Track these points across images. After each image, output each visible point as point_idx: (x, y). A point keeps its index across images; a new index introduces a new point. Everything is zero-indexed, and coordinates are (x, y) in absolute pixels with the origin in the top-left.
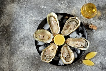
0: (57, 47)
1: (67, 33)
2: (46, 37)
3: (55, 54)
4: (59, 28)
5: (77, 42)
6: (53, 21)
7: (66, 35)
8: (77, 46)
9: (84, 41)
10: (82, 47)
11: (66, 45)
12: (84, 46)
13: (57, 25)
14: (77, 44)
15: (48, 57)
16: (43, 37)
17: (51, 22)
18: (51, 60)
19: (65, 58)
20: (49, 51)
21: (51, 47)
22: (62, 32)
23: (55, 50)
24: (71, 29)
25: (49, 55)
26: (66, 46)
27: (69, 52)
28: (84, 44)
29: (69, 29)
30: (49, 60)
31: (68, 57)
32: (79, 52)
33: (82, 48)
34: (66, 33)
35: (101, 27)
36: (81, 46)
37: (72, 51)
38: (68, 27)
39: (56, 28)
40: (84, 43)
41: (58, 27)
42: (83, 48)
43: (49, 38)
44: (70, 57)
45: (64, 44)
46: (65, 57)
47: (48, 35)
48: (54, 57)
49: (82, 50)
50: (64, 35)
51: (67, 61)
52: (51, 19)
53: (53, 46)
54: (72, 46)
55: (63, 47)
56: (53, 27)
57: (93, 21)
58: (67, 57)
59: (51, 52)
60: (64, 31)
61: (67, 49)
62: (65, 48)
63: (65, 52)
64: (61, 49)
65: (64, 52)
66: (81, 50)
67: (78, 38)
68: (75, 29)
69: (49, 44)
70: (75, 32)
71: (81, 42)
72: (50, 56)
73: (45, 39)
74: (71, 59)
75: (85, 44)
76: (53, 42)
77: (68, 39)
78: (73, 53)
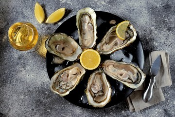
0: (84, 72)
1: (107, 49)
2: (68, 51)
3: (77, 84)
4: (96, 38)
5: (123, 71)
6: (86, 24)
7: (105, 53)
8: (121, 77)
9: (136, 71)
10: (130, 81)
11: (100, 71)
12: (134, 81)
13: (94, 31)
14: (121, 75)
15: (64, 87)
16: (63, 49)
17: (83, 24)
18: (68, 93)
19: (93, 95)
20: (68, 77)
21: (72, 71)
22: (98, 47)
23: (79, 77)
24: (116, 44)
25: (65, 83)
26: (100, 74)
27: (103, 85)
28: (134, 77)
29: (113, 43)
30: (64, 91)
31: (101, 94)
32: (121, 88)
33: (129, 83)
34: (105, 50)
36: (129, 78)
37: (109, 86)
38: (112, 38)
39: (90, 36)
40: (135, 75)
41: (94, 36)
42: (130, 84)
43: (74, 52)
44: (103, 95)
45: (97, 69)
46: (95, 94)
47: (72, 46)
48: (74, 88)
49: (129, 86)
50: (101, 53)
51: (95, 101)
52: (84, 18)
53: (76, 67)
54: (111, 76)
55: (94, 74)
56: (84, 34)
58: (97, 93)
59: (71, 78)
60: (102, 46)
61: (102, 80)
62: (99, 76)
63: (96, 83)
64: (90, 76)
65: (93, 84)
66: (125, 86)
67: (125, 63)
68: (124, 46)
69: (71, 63)
71: (129, 72)
72: (68, 85)
73: (66, 53)
74: (105, 100)
75: (136, 77)
76: (78, 61)
77: (107, 62)
78: (110, 89)
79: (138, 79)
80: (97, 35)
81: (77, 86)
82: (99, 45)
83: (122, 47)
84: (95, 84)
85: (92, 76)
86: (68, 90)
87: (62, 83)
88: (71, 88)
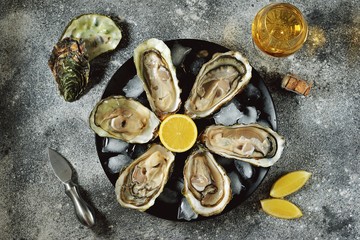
0: (171, 158)
1: (205, 107)
2: (134, 125)
3: (164, 183)
4: (179, 91)
5: (242, 140)
6: (155, 70)
7: (203, 115)
8: (241, 152)
9: (265, 135)
10: (259, 155)
11: (201, 150)
12: (265, 154)
13: (172, 80)
14: (240, 147)
15: (143, 194)
16: (124, 123)
17: (149, 71)
18: (152, 203)
19: (198, 194)
20: (144, 172)
21: (150, 159)
22: (187, 106)
23: (166, 169)
24: (218, 94)
25: (143, 185)
26: (202, 155)
27: (211, 173)
28: (263, 146)
29: (212, 93)
30: (144, 201)
31: (211, 190)
32: (248, 173)
33: (257, 158)
34: (200, 109)
35: (325, 84)
36: (255, 151)
37: (223, 172)
38: (207, 86)
39: (168, 93)
40: (265, 142)
41: (174, 88)
42: (260, 160)
43: (144, 126)
44: (216, 190)
45: (195, 147)
46: (200, 192)
47: (139, 116)
48: (161, 190)
49: (259, 165)
50: (194, 116)
51: (205, 206)
52: (148, 61)
53: (157, 153)
54: (224, 155)
55: (191, 157)
56: (156, 88)
57: (297, 65)
58: (204, 191)
59: (151, 175)
60: (194, 102)
61: (207, 164)
62: (200, 159)
63: (199, 173)
64: (184, 164)
65: (194, 176)
66: (253, 167)
67: (242, 126)
68: (233, 94)
69: (144, 147)
70: (232, 104)
71: (253, 139)
72: (149, 188)
73: (130, 130)
74: (222, 199)
75: (268, 145)
76: (156, 141)
77: (210, 130)
78: (226, 178)
79: (271, 149)
80: (180, 85)
81: (166, 186)
82: (188, 103)
83: (229, 98)
84: (197, 175)
85: (189, 162)
86: (151, 197)
87: (137, 187)
88: (156, 192)
